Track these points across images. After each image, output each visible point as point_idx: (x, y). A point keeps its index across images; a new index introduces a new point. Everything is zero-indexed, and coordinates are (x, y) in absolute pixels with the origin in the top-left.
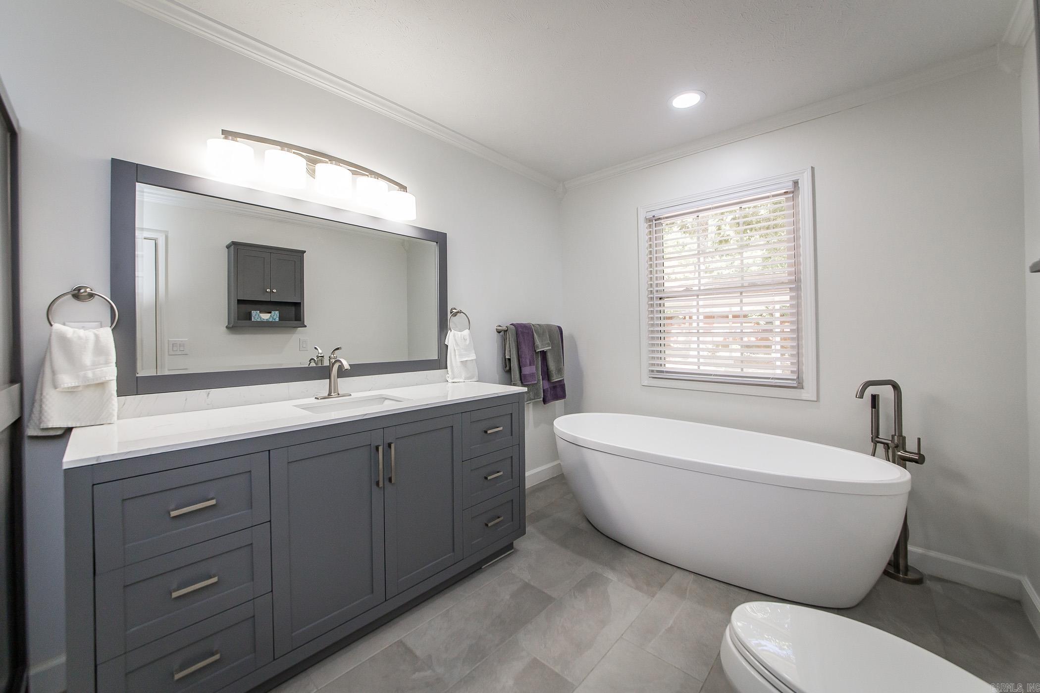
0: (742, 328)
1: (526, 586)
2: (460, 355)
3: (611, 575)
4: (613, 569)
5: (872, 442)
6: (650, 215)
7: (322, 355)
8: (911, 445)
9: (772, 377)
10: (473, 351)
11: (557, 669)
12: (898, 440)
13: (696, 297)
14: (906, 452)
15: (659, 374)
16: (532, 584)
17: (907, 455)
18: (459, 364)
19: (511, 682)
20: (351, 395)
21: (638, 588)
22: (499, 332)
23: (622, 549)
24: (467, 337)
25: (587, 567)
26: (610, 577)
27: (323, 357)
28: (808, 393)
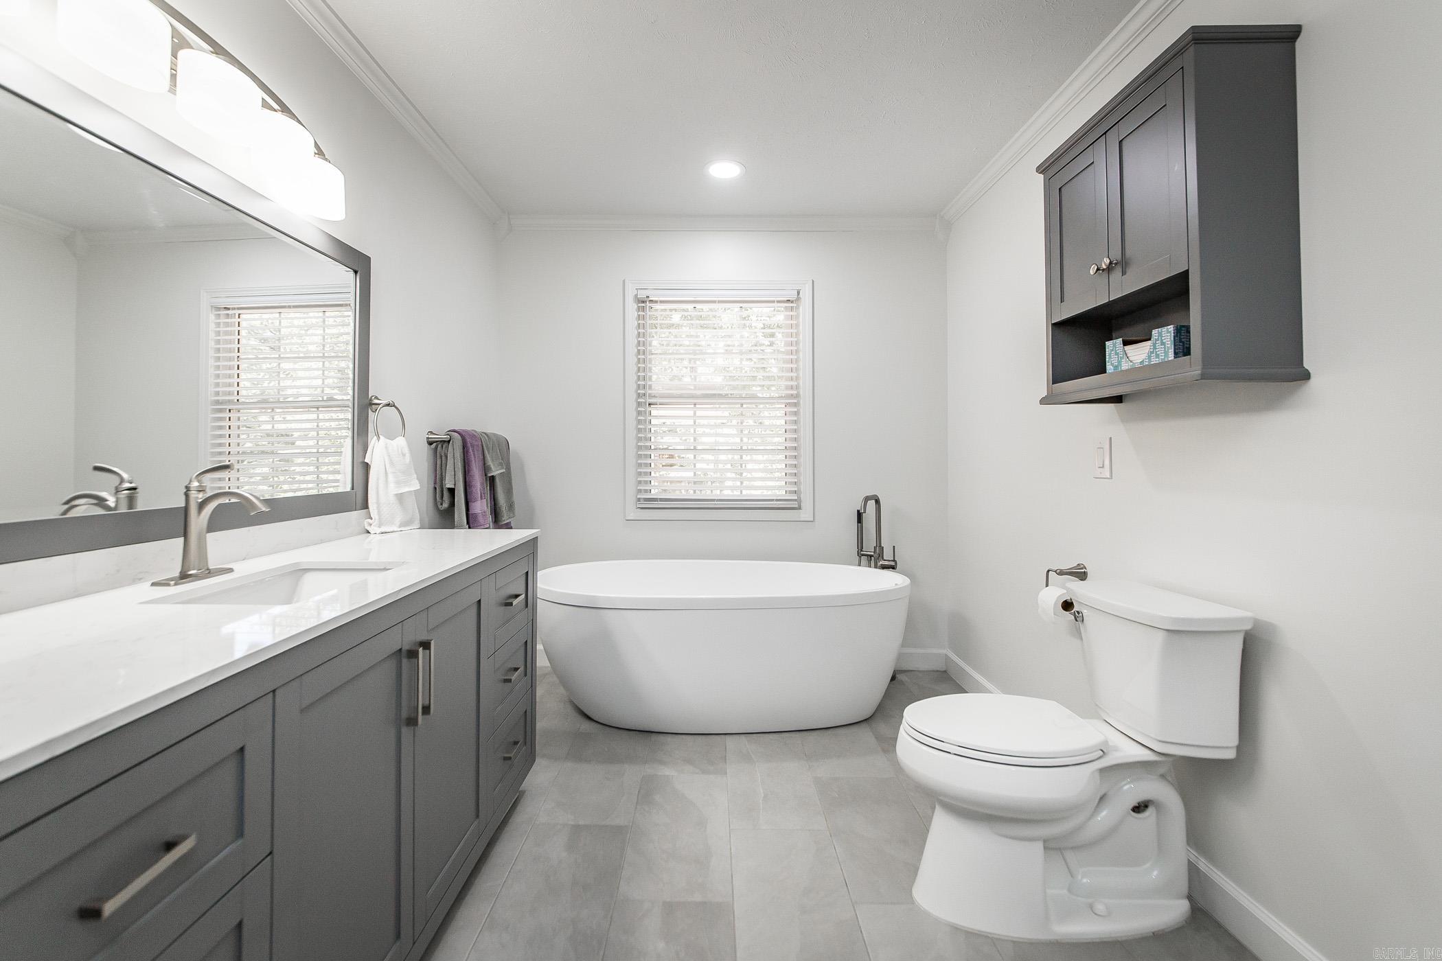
0: (742, 445)
1: (577, 829)
2: (398, 483)
3: (667, 771)
4: (662, 762)
5: (858, 555)
6: (642, 294)
7: (133, 485)
8: (888, 555)
9: (775, 498)
10: (415, 476)
11: (698, 898)
12: (880, 550)
13: (693, 406)
14: (885, 560)
15: (649, 503)
16: (581, 823)
17: (886, 563)
18: (392, 499)
19: (661, 945)
20: (231, 570)
21: (704, 772)
22: (430, 443)
23: (654, 737)
24: (406, 450)
25: (632, 774)
26: (667, 773)
27: (135, 489)
28: (805, 514)
